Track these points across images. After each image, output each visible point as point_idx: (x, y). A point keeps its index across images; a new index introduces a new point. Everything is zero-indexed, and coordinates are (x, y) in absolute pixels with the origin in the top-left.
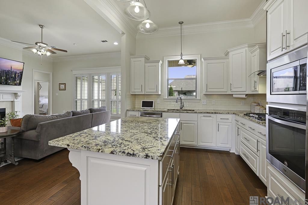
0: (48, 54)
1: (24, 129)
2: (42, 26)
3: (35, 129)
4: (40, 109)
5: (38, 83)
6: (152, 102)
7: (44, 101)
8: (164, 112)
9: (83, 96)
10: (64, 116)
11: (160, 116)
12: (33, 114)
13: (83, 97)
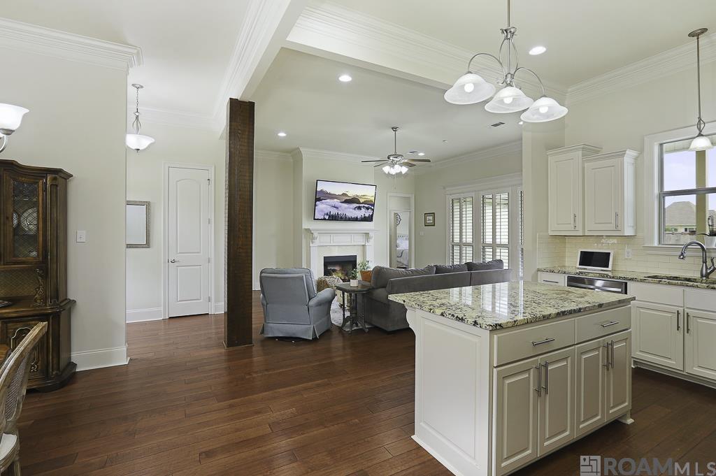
0: (404, 170)
1: (373, 285)
2: (395, 129)
3: (384, 287)
4: (399, 259)
5: (396, 214)
6: (608, 254)
7: (403, 245)
8: (632, 279)
9: (464, 237)
10: (423, 272)
11: (620, 290)
12: (388, 267)
13: (464, 240)
